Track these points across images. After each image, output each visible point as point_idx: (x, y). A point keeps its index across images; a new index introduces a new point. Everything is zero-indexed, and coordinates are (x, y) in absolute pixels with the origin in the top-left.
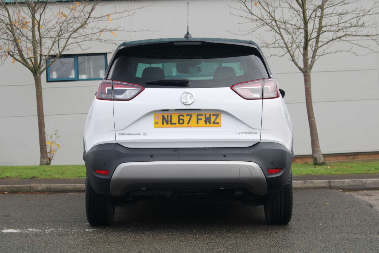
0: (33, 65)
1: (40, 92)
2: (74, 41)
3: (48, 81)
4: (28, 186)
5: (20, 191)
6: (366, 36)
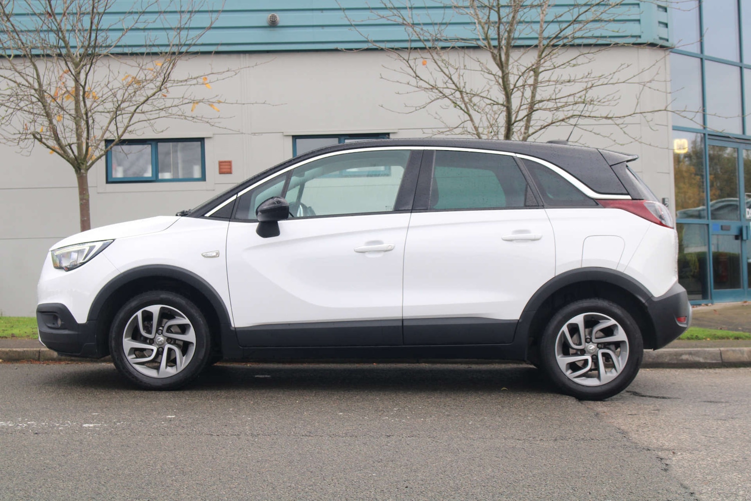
0: (75, 155)
1: (85, 199)
2: (142, 117)
3: (107, 182)
4: (35, 351)
5: (23, 359)
6: (606, 118)
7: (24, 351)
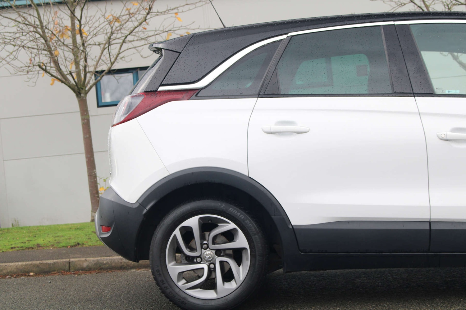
0: (75, 82)
1: (87, 120)
2: (130, 45)
3: (99, 106)
4: (65, 262)
5: (54, 271)
7: (55, 263)
